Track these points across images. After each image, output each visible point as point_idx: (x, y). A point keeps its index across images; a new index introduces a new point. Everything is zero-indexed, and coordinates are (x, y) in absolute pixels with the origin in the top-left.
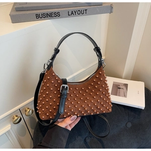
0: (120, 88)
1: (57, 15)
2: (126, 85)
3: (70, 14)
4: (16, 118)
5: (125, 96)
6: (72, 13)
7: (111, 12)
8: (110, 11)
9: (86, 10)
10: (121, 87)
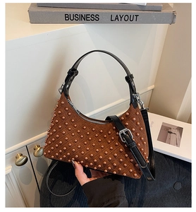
0: (171, 133)
1: (94, 18)
2: (180, 130)
3: (113, 19)
4: (20, 158)
5: (177, 144)
6: (117, 18)
7: (173, 22)
8: (170, 21)
9: (137, 16)
10: (172, 131)
